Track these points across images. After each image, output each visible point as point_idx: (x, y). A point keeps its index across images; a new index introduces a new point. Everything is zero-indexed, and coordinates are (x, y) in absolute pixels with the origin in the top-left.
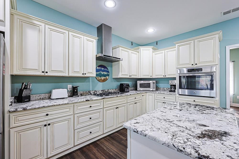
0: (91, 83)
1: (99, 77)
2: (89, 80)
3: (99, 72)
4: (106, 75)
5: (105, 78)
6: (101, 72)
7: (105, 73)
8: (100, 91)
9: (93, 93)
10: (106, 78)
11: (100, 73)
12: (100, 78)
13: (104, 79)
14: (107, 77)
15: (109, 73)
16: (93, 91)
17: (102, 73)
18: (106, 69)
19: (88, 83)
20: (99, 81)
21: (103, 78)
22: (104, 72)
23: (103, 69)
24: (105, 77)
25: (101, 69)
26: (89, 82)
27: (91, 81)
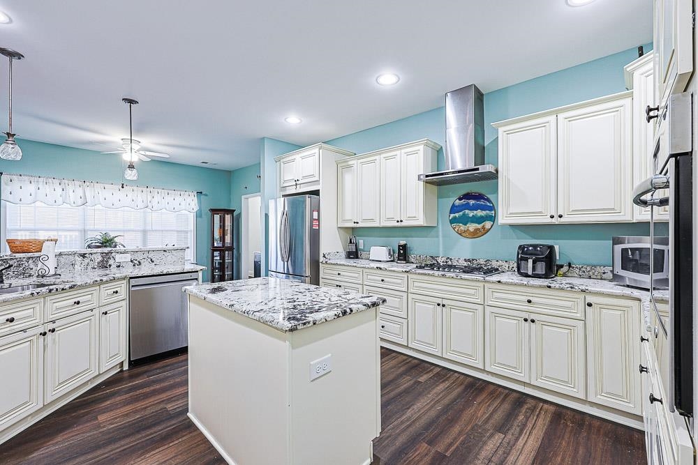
0: (441, 239)
1: (461, 225)
2: (438, 232)
3: (461, 213)
4: (482, 217)
5: (479, 226)
6: (467, 211)
7: (480, 213)
8: (460, 261)
9: (443, 262)
10: (483, 227)
11: (464, 214)
12: (463, 227)
13: (477, 230)
14: (488, 224)
15: (493, 212)
16: (444, 259)
17: (471, 215)
18: (482, 202)
19: (435, 239)
20: (460, 234)
21: (472, 227)
22: (475, 212)
23: (472, 202)
24: (479, 224)
25: (468, 203)
26: (438, 237)
27: (441, 234)
